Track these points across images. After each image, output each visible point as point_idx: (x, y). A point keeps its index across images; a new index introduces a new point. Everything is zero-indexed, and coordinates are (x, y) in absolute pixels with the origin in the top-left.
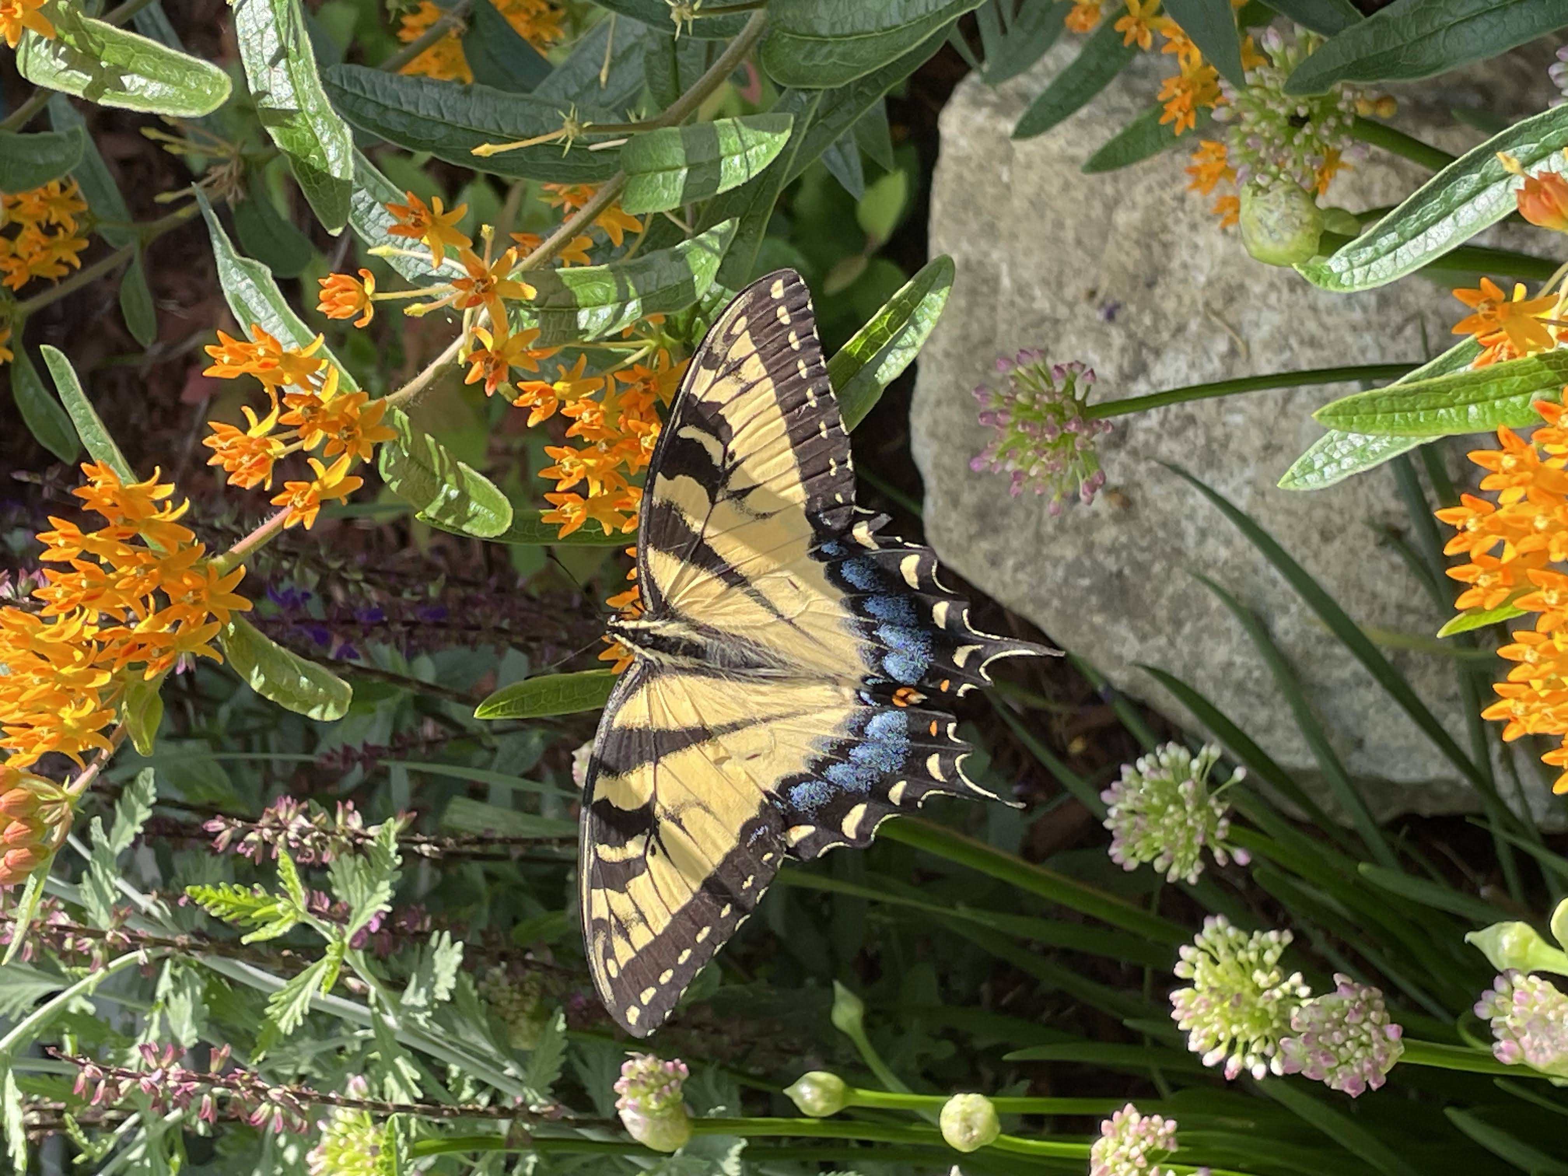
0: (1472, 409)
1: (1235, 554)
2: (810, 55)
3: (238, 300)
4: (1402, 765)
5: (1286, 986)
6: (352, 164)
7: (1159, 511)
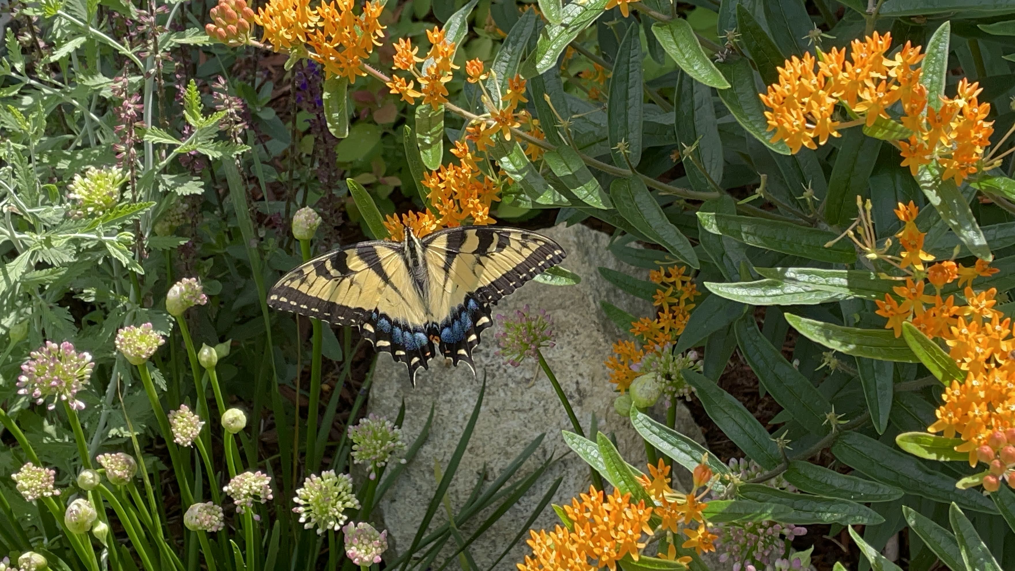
0: (623, 482)
1: (447, 418)
2: (626, 199)
3: (450, 24)
4: (392, 521)
5: (341, 515)
6: (545, 71)
7: (451, 380)
